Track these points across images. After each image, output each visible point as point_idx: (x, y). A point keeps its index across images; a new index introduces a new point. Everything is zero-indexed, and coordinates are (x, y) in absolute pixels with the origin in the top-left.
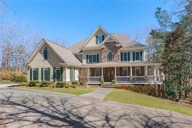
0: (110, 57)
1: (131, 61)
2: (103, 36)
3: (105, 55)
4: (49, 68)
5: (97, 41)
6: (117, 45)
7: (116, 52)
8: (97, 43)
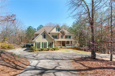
0: (62, 37)
1: (68, 39)
2: (59, 29)
3: (60, 36)
4: (46, 43)
5: (56, 30)
6: (64, 33)
7: (64, 35)
8: (56, 31)
